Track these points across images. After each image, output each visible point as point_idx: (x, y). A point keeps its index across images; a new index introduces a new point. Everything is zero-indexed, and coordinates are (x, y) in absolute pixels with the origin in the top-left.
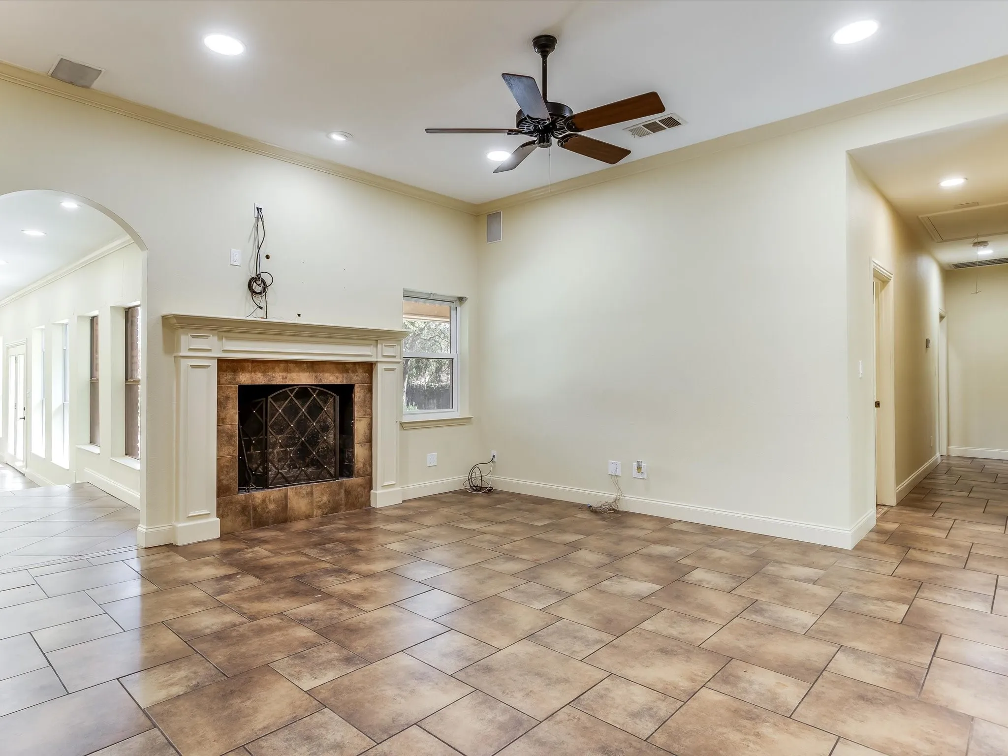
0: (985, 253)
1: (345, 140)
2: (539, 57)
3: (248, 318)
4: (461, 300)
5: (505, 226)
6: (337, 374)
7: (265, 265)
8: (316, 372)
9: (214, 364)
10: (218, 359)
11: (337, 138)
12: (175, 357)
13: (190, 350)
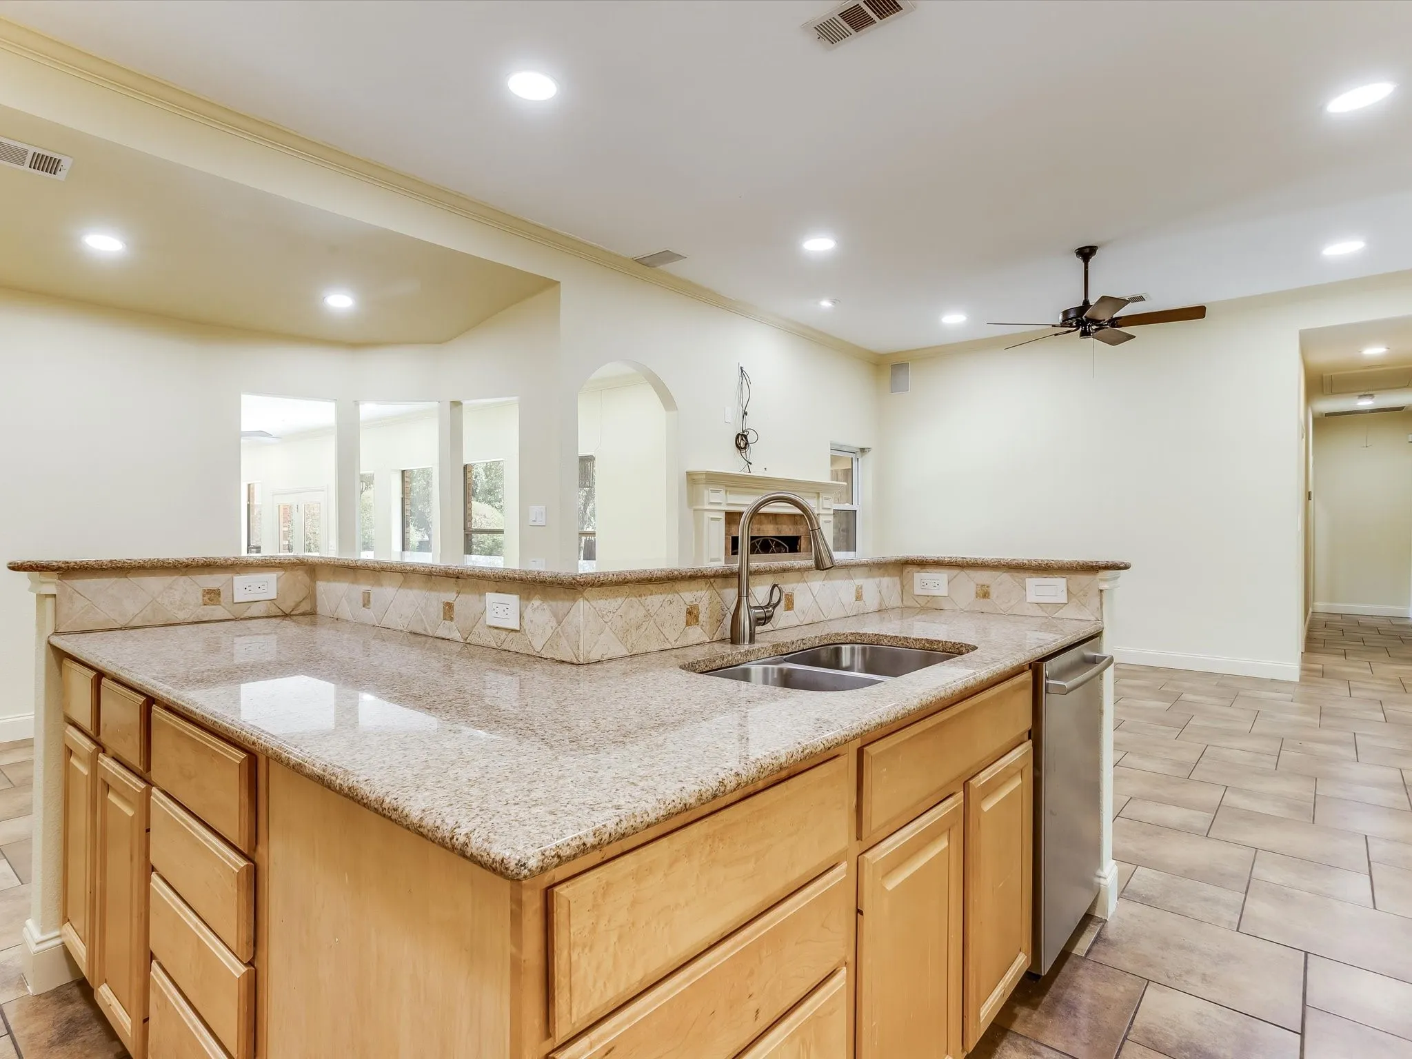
0: (1365, 404)
1: (830, 305)
2: (1080, 262)
3: (741, 473)
4: (863, 450)
5: (913, 377)
6: (790, 527)
7: (750, 423)
8: (777, 524)
9: (723, 516)
10: (726, 513)
11: (826, 304)
12: (695, 510)
13: (711, 503)
